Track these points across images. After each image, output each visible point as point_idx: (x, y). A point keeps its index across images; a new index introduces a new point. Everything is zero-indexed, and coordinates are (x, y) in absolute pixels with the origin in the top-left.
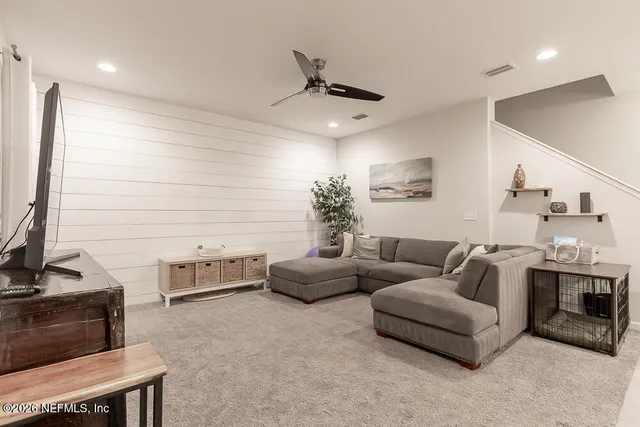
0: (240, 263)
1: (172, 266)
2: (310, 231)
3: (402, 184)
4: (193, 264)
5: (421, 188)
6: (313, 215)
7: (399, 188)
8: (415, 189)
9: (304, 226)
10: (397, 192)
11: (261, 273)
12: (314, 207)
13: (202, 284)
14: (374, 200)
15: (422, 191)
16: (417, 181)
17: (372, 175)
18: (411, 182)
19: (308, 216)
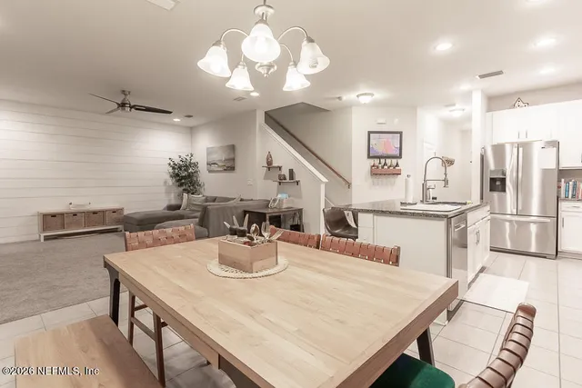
0: (101, 214)
1: (45, 216)
2: (168, 193)
3: (220, 161)
4: (62, 214)
5: (229, 164)
6: (171, 182)
7: (220, 164)
8: (227, 165)
9: (163, 189)
10: (219, 166)
11: (118, 222)
12: (171, 176)
13: (69, 228)
14: (210, 171)
15: (230, 167)
16: (228, 160)
17: (208, 154)
18: (226, 160)
19: (165, 182)
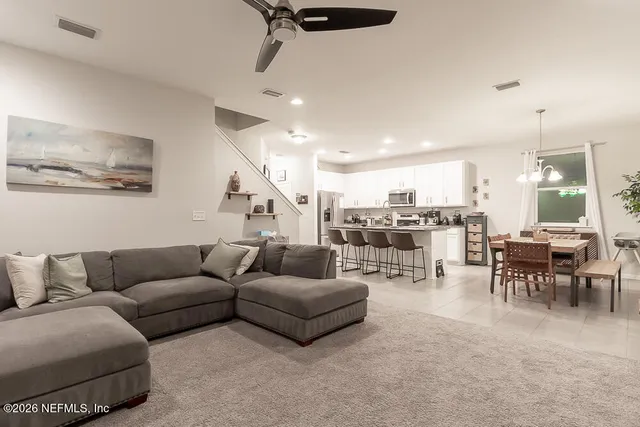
5: (137, 178)
7: (96, 173)
8: (127, 178)
15: (138, 183)
16: (131, 168)
18: (119, 167)
